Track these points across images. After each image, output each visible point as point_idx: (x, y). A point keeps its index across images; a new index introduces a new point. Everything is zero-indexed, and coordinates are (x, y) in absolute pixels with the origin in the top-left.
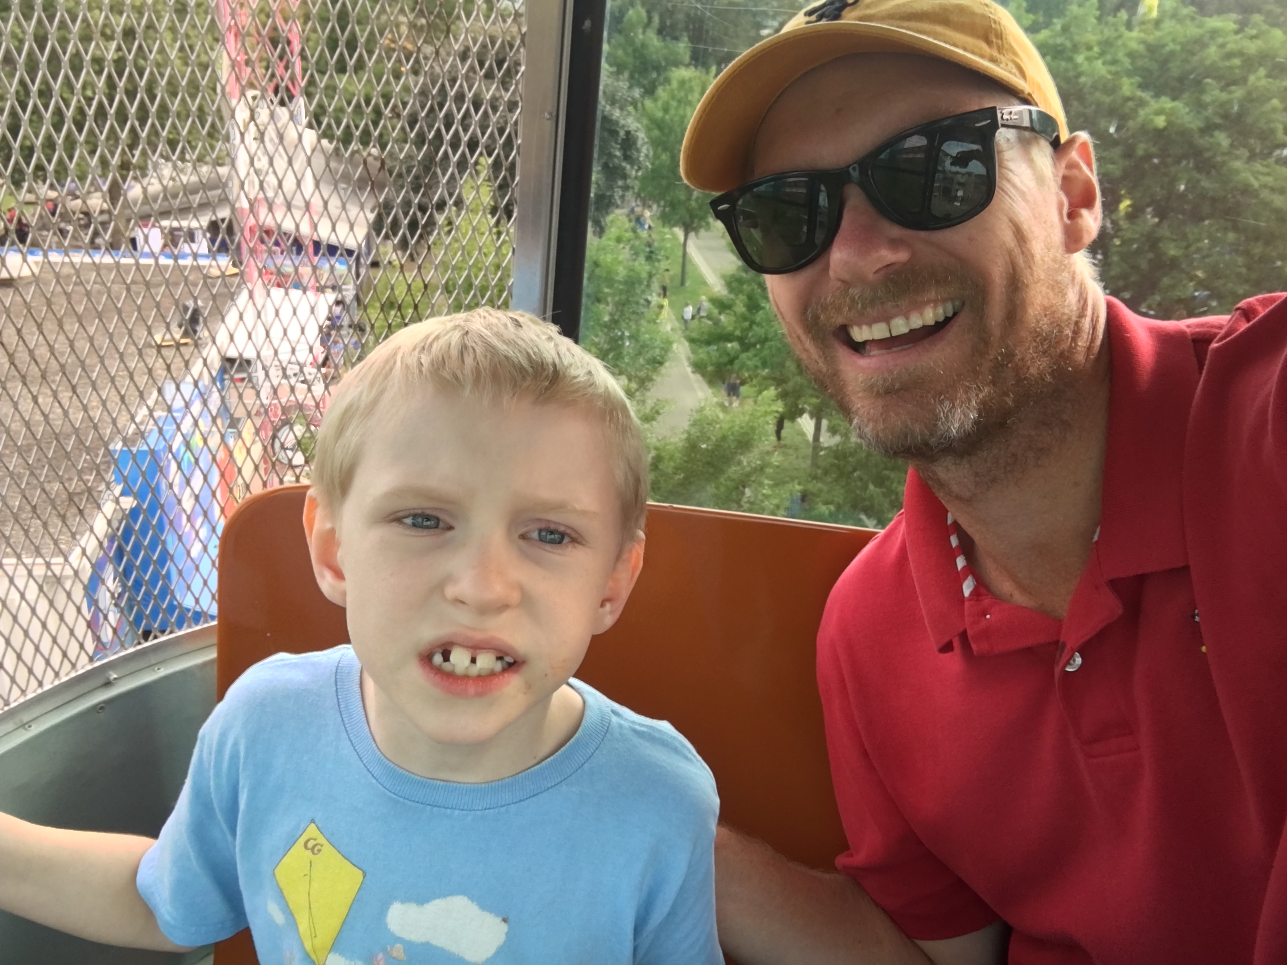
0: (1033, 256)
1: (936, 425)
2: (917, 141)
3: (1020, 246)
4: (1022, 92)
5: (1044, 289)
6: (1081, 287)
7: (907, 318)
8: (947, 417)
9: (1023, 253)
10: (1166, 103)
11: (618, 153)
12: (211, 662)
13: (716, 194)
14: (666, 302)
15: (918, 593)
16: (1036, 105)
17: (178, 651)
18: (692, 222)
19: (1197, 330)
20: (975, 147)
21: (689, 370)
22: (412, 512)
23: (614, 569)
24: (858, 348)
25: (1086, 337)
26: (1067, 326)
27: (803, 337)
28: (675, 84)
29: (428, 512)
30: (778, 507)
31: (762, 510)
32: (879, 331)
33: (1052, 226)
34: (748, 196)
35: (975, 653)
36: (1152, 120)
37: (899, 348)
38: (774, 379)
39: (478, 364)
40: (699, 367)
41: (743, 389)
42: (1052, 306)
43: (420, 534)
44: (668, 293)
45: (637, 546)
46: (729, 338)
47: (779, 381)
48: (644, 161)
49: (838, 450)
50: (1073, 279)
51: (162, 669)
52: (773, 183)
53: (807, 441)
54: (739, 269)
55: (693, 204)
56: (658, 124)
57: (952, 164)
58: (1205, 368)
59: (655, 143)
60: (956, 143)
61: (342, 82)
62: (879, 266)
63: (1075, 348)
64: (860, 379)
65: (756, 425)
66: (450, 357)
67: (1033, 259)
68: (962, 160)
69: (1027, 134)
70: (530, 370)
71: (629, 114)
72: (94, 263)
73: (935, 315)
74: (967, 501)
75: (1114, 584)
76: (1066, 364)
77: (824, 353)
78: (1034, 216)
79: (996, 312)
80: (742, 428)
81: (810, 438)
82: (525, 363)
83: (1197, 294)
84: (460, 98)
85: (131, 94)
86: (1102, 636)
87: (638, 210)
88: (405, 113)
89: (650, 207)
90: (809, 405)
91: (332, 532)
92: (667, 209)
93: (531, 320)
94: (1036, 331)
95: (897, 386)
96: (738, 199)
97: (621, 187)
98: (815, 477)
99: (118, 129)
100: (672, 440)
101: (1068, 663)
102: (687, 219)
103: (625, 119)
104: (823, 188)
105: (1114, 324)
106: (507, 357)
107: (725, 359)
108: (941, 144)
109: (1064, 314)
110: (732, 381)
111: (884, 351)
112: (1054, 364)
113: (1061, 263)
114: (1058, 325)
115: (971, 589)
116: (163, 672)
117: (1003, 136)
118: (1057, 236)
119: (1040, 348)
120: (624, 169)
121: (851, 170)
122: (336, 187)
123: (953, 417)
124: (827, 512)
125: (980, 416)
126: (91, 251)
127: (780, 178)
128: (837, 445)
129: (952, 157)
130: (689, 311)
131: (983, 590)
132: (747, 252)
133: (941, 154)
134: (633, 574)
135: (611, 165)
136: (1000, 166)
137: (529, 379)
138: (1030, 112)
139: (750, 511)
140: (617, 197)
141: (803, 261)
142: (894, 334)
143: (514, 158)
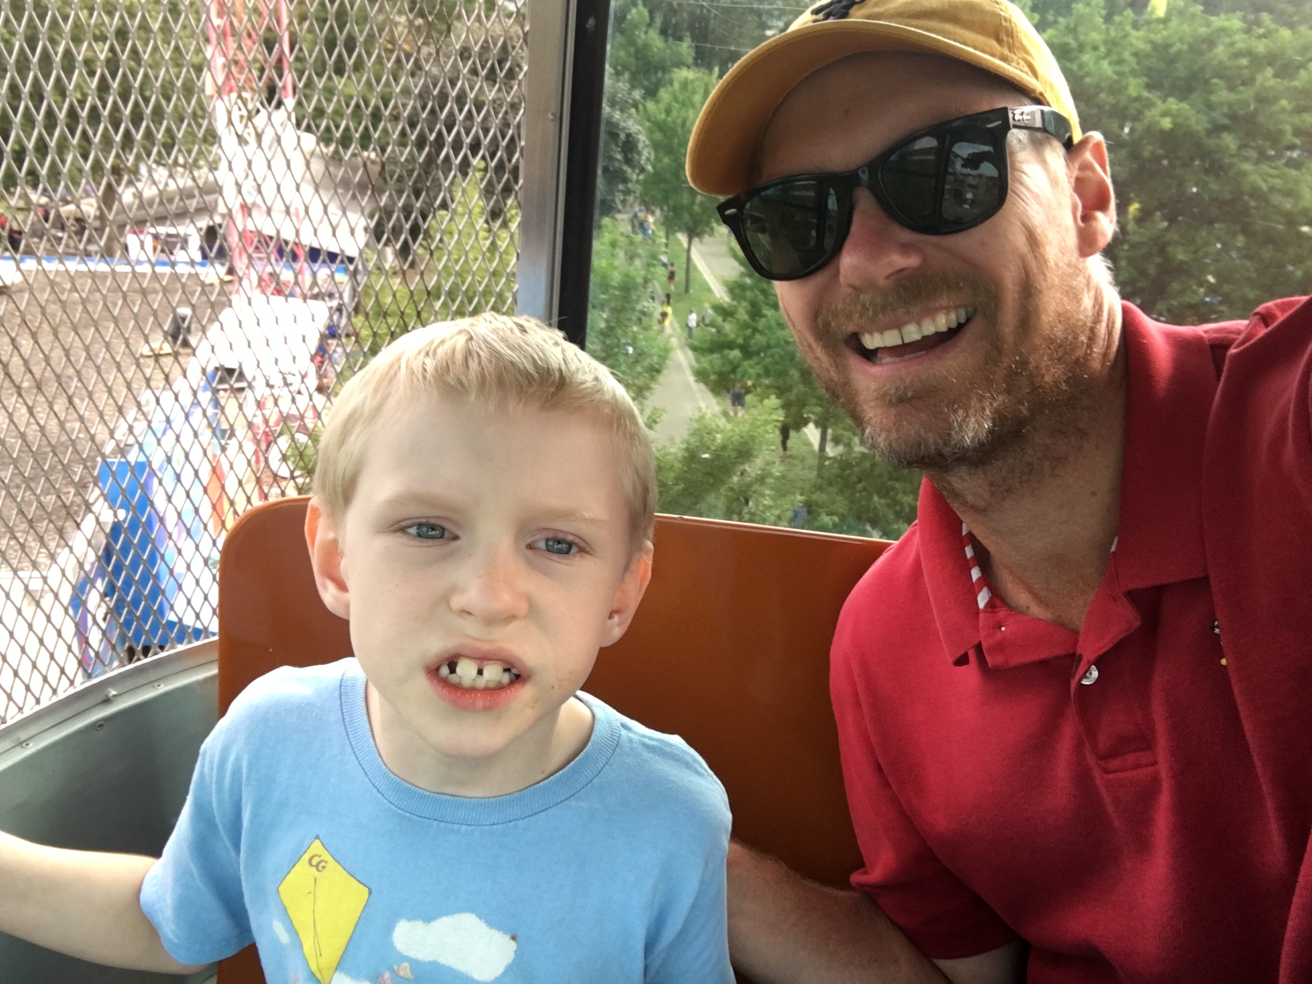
0: (1046, 261)
1: (949, 434)
2: (928, 142)
3: (1033, 251)
4: (1034, 91)
5: (1058, 295)
6: (1096, 292)
7: (919, 324)
8: (960, 427)
9: (1036, 258)
10: (1173, 104)
11: (619, 157)
12: (212, 678)
13: (722, 198)
14: (669, 310)
15: (932, 604)
16: (1048, 105)
17: (178, 667)
18: (696, 227)
19: (1216, 335)
20: (986, 148)
21: (691, 379)
22: (416, 521)
23: (622, 580)
24: (869, 355)
25: (1101, 343)
26: (1082, 332)
27: (814, 345)
28: (676, 86)
29: (432, 521)
30: (779, 518)
31: (764, 521)
32: (891, 339)
33: (1066, 230)
34: (756, 200)
35: (990, 666)
36: (1158, 123)
37: (912, 356)
38: (778, 388)
39: (483, 369)
40: (701, 375)
41: (749, 398)
42: (1066, 312)
43: (424, 545)
44: (671, 301)
45: (645, 556)
46: (731, 346)
47: (781, 391)
48: (646, 164)
49: (841, 460)
50: (1088, 284)
51: (162, 686)
52: (780, 187)
53: (813, 452)
54: (743, 275)
55: (696, 208)
56: (660, 127)
57: (963, 166)
58: (1224, 374)
59: (656, 146)
60: (966, 144)
61: (340, 83)
62: (890, 271)
63: (1090, 355)
64: (873, 388)
65: (755, 434)
66: (454, 363)
67: (1046, 264)
68: (974, 161)
69: (1039, 135)
70: (536, 375)
71: (630, 116)
72: (90, 270)
73: (948, 321)
74: (981, 511)
75: (1131, 595)
76: (1081, 370)
77: (835, 361)
78: (1048, 219)
79: (1009, 319)
80: (742, 437)
81: (816, 446)
82: (530, 368)
83: (1208, 299)
84: (461, 100)
85: (125, 95)
86: (1118, 648)
87: (641, 215)
88: (406, 114)
89: (653, 213)
90: (813, 413)
91: (334, 543)
92: (671, 214)
93: (537, 326)
94: (1050, 339)
95: (910, 394)
96: (746, 203)
97: (622, 191)
98: (820, 488)
99: (112, 132)
100: (672, 450)
101: (1084, 676)
102: (691, 224)
103: (625, 121)
104: (832, 191)
105: (1130, 330)
106: (512, 363)
107: (727, 368)
108: (952, 145)
109: (1079, 320)
110: (737, 390)
111: (897, 359)
112: (1070, 371)
113: (1076, 267)
114: (1073, 331)
115: (986, 601)
116: (163, 688)
117: (1016, 137)
118: (1072, 240)
119: (1055, 356)
120: (625, 172)
121: (860, 173)
122: (336, 191)
123: (967, 427)
124: (831, 523)
125: (994, 425)
126: (85, 258)
127: (787, 182)
128: (841, 456)
129: (963, 159)
130: (693, 319)
131: (998, 602)
132: (755, 258)
133: (952, 156)
134: (641, 584)
135: (611, 169)
136: (1013, 169)
137: (535, 384)
138: (1042, 112)
139: (751, 521)
140: (618, 202)
141: (813, 267)
142: (907, 340)
143: (518, 160)
